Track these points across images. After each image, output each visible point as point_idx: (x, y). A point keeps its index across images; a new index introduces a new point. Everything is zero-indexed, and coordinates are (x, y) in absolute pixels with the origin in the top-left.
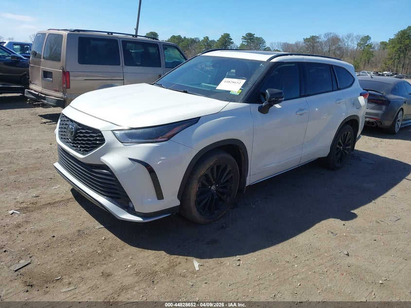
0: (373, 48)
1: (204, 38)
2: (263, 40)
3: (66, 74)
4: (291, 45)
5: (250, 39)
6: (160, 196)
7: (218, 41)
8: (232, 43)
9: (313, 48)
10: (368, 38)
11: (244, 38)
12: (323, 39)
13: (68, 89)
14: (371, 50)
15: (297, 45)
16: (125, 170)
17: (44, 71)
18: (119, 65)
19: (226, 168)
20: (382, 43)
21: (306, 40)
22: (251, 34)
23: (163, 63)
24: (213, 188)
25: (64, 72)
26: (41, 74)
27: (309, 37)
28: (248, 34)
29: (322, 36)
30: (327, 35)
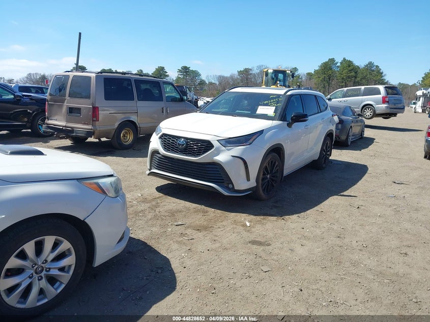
0: (301, 79)
1: (138, 71)
2: (198, 73)
3: (95, 110)
4: (227, 78)
5: (186, 72)
6: (248, 179)
7: (152, 74)
8: (167, 76)
9: (247, 79)
10: (296, 69)
11: (180, 71)
12: (256, 71)
13: (97, 122)
14: (300, 80)
15: (232, 77)
16: (228, 162)
17: (70, 108)
18: (134, 100)
19: (275, 163)
20: (309, 74)
21: (240, 73)
22: (186, 67)
23: (164, 98)
24: (268, 176)
25: (93, 107)
26: (64, 109)
27: (242, 70)
28: (183, 67)
29: (255, 69)
30: (259, 67)
